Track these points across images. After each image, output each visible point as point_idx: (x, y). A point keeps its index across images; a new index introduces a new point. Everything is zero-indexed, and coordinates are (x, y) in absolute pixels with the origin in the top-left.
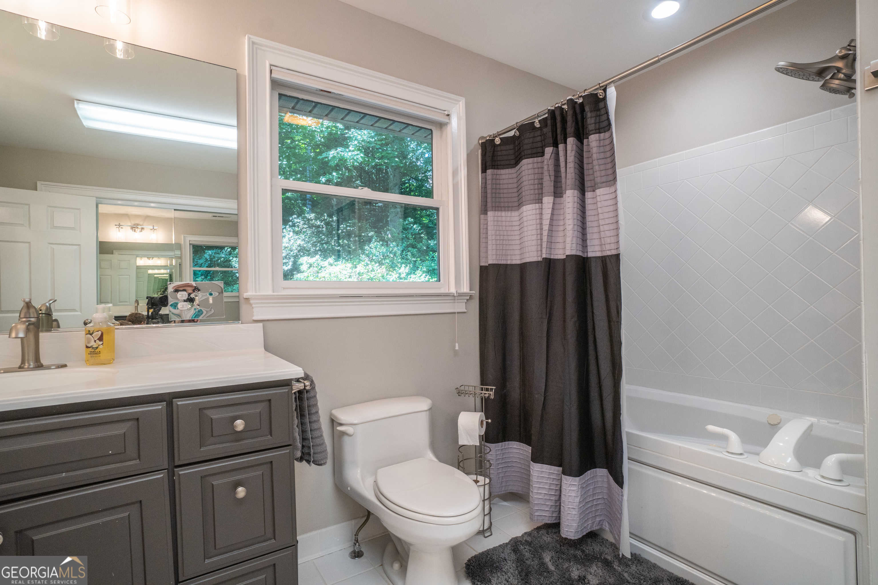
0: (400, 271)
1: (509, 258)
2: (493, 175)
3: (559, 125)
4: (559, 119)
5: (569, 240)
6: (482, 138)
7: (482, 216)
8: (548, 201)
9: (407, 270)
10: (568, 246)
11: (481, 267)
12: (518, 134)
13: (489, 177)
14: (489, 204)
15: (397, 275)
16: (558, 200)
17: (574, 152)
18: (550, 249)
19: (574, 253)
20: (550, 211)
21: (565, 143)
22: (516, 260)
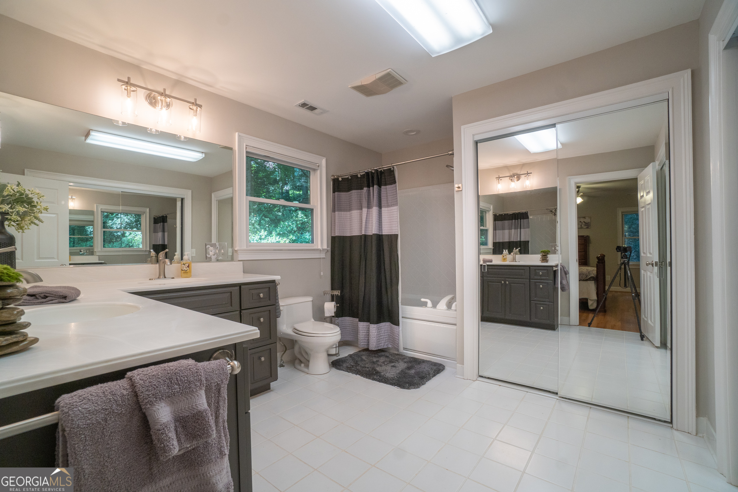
0: (261, 234)
1: (345, 233)
2: (338, 195)
3: (370, 179)
4: (370, 177)
5: (374, 227)
6: (333, 176)
7: (333, 213)
8: (365, 210)
9: (266, 233)
10: (374, 230)
11: (332, 237)
12: (350, 178)
13: (336, 196)
14: (336, 209)
15: (259, 237)
16: (369, 209)
17: (377, 191)
18: (366, 230)
19: (376, 233)
20: (366, 214)
21: (373, 187)
22: (348, 234)
